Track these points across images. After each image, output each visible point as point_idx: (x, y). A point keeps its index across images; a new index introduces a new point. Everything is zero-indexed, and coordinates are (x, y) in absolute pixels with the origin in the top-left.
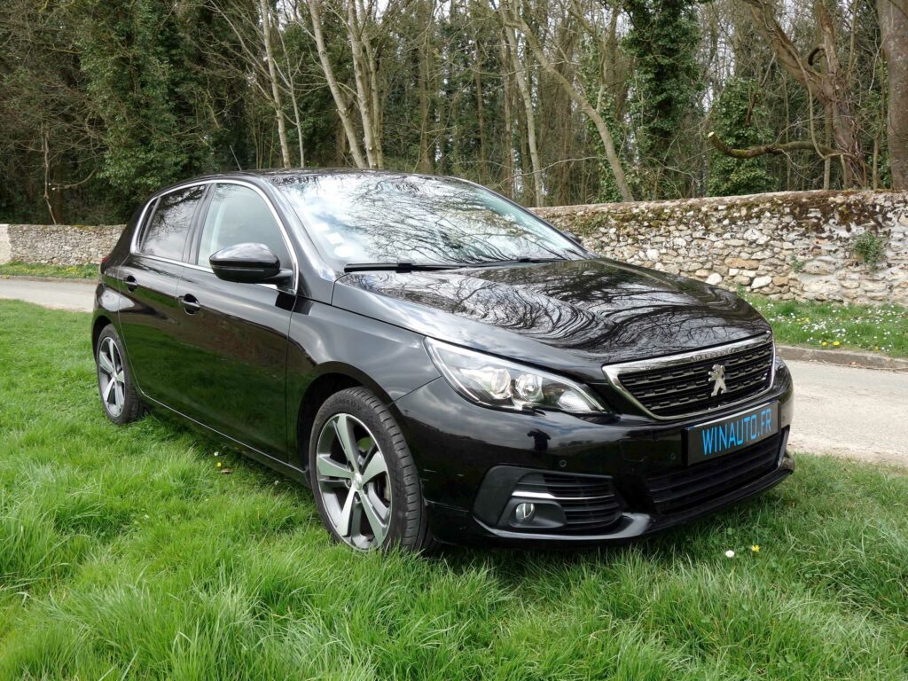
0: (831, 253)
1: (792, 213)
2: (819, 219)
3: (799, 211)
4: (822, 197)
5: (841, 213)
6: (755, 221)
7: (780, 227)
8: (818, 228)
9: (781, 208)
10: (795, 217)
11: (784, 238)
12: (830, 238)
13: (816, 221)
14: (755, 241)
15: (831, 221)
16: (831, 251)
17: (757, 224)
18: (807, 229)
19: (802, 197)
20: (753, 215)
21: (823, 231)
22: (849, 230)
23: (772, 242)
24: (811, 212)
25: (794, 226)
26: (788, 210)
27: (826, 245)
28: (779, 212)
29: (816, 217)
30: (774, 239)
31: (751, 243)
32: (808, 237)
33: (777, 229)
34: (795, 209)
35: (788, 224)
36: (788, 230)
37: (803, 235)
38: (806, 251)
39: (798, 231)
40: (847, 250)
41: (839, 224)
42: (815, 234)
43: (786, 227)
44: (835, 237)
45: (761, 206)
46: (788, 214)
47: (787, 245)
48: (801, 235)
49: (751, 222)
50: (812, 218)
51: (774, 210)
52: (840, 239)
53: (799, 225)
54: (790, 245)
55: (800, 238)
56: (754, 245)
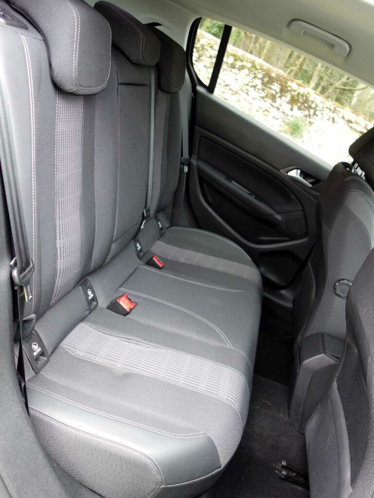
0: (274, 119)
1: (262, 79)
2: (277, 93)
3: (268, 80)
4: (284, 78)
5: (293, 97)
6: (236, 71)
7: (250, 84)
8: (273, 98)
9: (257, 72)
10: (263, 84)
11: (249, 93)
12: (278, 109)
13: (274, 93)
14: (229, 85)
15: (283, 98)
16: (274, 117)
17: (236, 74)
18: (267, 96)
19: (272, 72)
20: (237, 66)
21: (275, 102)
22: (292, 110)
23: (240, 92)
24: (274, 85)
25: (259, 89)
26: (260, 76)
27: (273, 111)
28: (255, 74)
29: (275, 90)
30: (243, 91)
31: (226, 85)
32: (265, 101)
33: (248, 85)
34: (265, 77)
35: (257, 85)
36: (255, 90)
37: (263, 98)
38: (260, 110)
39: (260, 93)
40: (284, 122)
41: (288, 103)
42: (269, 101)
43: (255, 87)
44: (281, 110)
45: (244, 63)
46: (259, 79)
47: (249, 99)
48: (261, 97)
49: (233, 70)
50: (273, 89)
51: (252, 71)
52: (284, 113)
53: (263, 90)
54: (251, 101)
55: (260, 99)
56: (227, 88)
